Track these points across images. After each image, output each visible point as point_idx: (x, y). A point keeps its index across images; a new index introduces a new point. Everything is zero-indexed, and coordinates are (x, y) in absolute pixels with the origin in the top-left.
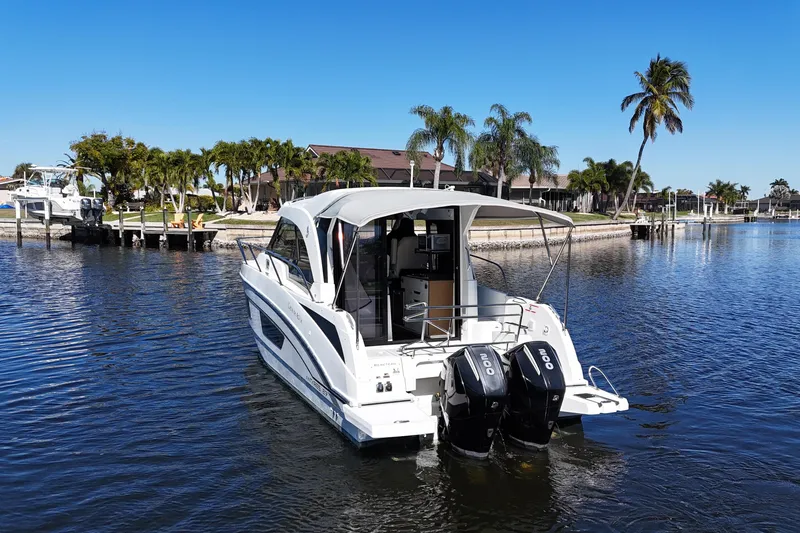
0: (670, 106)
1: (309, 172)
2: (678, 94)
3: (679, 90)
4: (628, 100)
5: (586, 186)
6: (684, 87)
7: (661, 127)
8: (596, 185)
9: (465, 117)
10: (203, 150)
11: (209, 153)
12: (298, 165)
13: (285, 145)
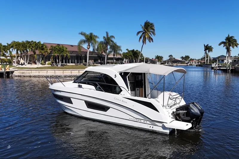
0: (150, 35)
1: (47, 52)
2: (152, 32)
3: (152, 31)
4: (139, 33)
5: (127, 57)
6: (154, 30)
7: (147, 41)
8: (130, 57)
9: (96, 36)
10: (8, 44)
11: (10, 45)
12: (43, 49)
13: (38, 43)
